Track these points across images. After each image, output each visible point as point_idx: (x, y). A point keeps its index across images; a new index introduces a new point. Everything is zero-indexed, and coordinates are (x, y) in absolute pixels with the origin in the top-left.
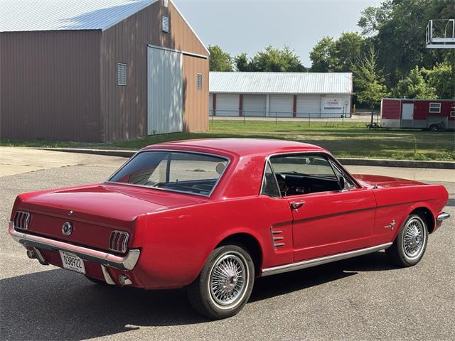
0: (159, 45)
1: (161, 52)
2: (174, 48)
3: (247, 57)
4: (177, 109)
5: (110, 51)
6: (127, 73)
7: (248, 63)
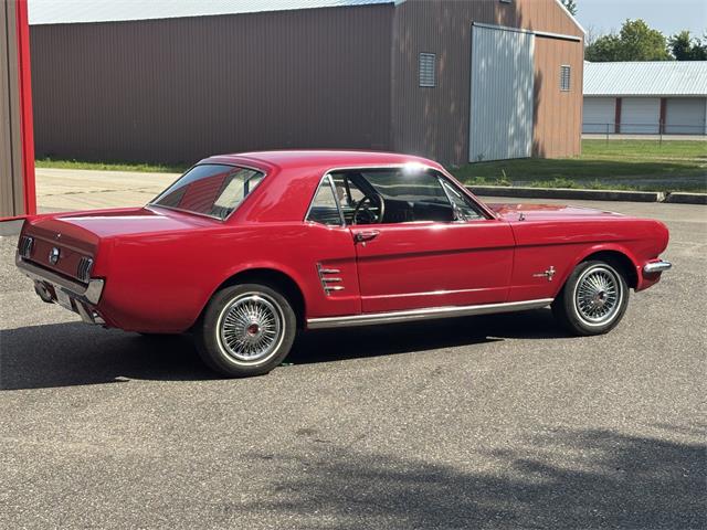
0: (494, 22)
1: (497, 34)
2: (519, 27)
3: (690, 36)
4: (523, 121)
5: (408, 35)
6: (437, 67)
7: (692, 46)
